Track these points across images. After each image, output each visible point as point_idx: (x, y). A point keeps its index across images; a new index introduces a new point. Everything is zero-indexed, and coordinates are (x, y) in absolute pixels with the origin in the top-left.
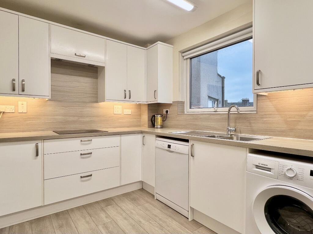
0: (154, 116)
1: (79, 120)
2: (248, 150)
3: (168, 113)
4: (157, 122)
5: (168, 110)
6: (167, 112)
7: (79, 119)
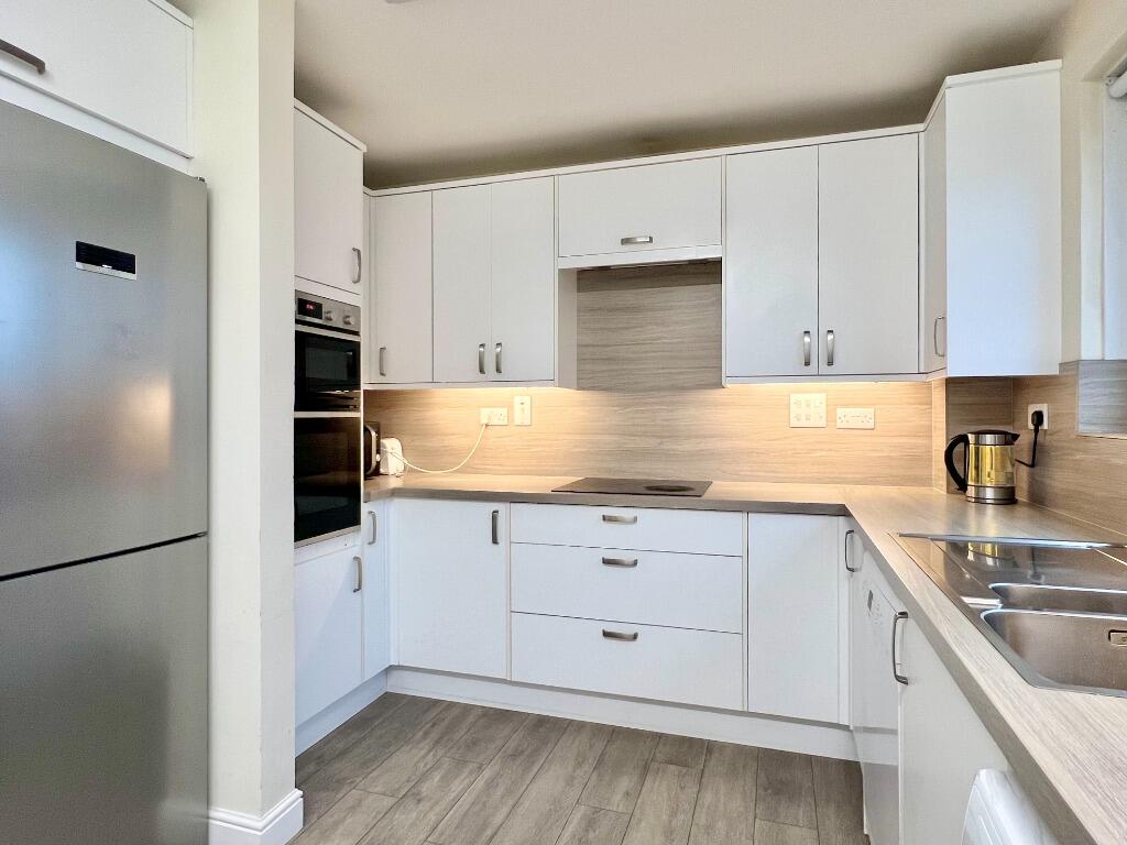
0: (963, 439)
1: (661, 447)
3: (1045, 426)
4: (977, 468)
5: (1044, 408)
6: (1038, 417)
7: (661, 443)
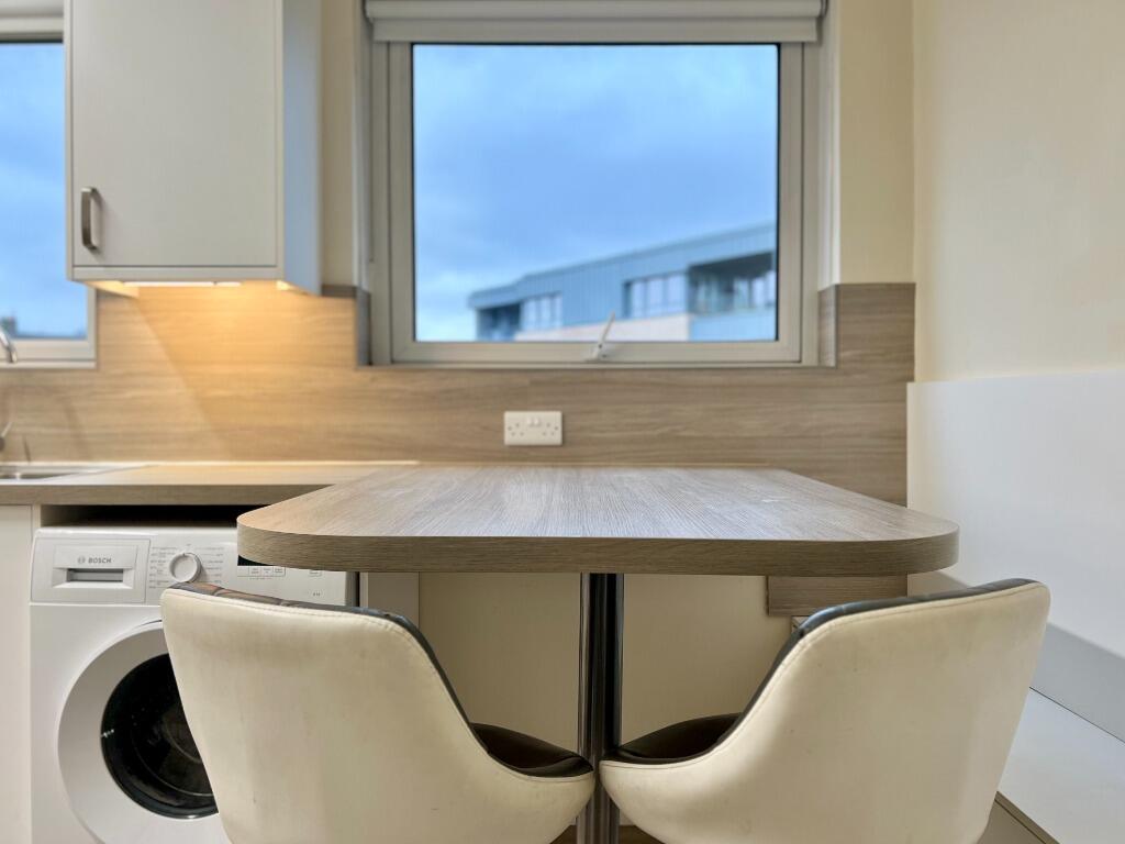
2: (37, 512)
